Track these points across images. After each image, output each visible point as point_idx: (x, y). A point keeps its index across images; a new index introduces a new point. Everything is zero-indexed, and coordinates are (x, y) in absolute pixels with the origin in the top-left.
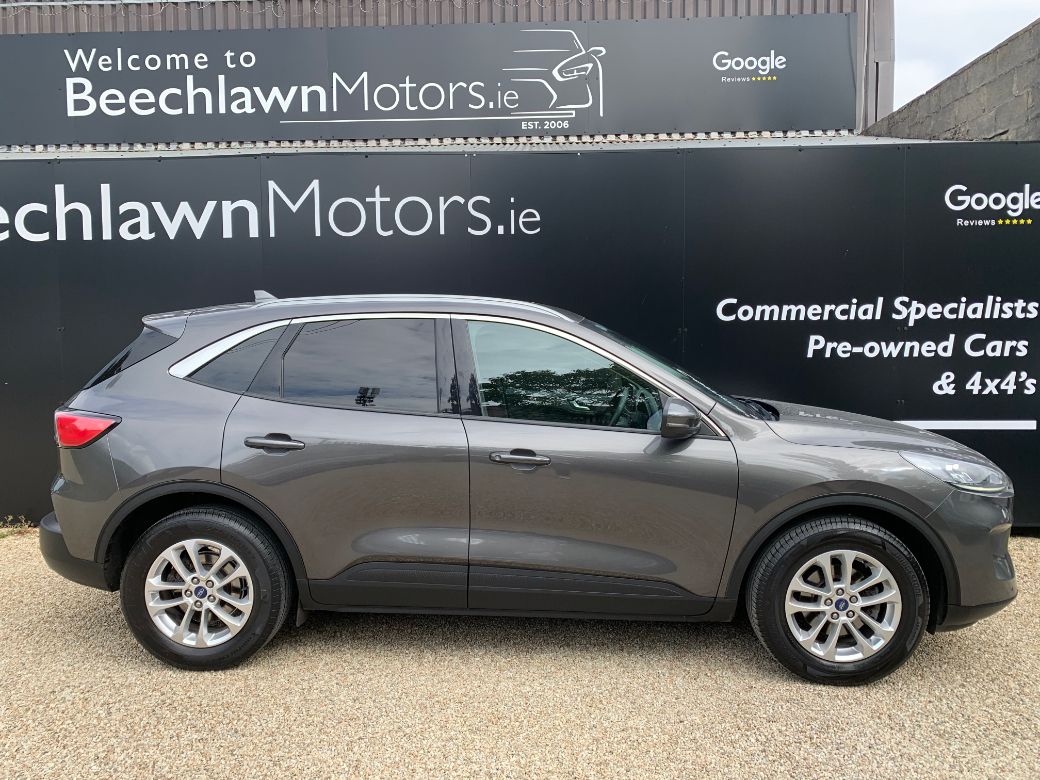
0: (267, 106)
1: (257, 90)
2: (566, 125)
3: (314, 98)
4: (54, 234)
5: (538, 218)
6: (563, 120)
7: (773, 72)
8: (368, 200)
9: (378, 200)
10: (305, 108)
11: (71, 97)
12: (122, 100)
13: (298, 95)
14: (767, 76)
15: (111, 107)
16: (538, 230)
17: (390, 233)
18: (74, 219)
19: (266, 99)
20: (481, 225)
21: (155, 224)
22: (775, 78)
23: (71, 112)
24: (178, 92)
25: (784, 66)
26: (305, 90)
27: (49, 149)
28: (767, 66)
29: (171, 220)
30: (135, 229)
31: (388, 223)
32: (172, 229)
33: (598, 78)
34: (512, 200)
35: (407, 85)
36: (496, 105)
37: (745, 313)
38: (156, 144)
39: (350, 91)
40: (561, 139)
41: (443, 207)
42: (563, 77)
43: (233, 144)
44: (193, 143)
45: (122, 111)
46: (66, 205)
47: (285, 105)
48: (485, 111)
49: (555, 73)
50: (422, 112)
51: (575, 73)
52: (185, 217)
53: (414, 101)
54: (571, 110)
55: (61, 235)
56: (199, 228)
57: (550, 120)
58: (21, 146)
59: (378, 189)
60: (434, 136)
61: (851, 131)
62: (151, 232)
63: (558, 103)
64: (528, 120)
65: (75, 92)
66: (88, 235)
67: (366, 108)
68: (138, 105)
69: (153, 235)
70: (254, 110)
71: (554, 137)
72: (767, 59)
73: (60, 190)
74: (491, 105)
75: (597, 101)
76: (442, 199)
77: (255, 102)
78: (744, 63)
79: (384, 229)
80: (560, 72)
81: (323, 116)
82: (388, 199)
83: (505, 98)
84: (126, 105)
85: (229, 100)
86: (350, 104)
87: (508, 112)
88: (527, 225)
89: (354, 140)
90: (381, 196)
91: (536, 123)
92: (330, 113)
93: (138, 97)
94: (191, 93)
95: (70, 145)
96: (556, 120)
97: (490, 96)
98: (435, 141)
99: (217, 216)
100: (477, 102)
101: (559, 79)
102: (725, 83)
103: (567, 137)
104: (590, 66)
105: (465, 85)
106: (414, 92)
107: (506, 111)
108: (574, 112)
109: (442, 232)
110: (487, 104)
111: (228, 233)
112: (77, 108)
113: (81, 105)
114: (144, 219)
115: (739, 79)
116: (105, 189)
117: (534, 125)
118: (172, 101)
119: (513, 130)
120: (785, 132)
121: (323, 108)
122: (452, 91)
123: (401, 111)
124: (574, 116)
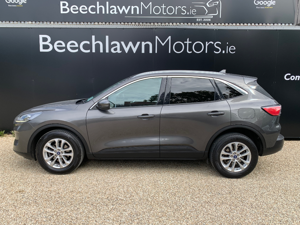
0: (121, 12)
1: (118, 7)
2: (210, 20)
3: (135, 9)
4: (91, 50)
5: (235, 49)
6: (209, 18)
7: (272, 6)
8: (185, 42)
9: (188, 42)
10: (132, 13)
11: (62, 7)
12: (77, 9)
13: (130, 9)
14: (270, 7)
15: (74, 11)
16: (235, 52)
17: (191, 52)
18: (97, 46)
19: (121, 10)
20: (218, 50)
21: (122, 48)
22: (272, 7)
23: (62, 12)
24: (94, 7)
25: (275, 4)
26: (133, 7)
27: (55, 23)
28: (270, 4)
29: (127, 47)
30: (115, 49)
31: (190, 49)
32: (127, 50)
33: (220, 6)
34: (227, 43)
35: (163, 7)
36: (189, 13)
37: (293, 78)
38: (87, 22)
39: (146, 8)
40: (208, 24)
41: (207, 45)
42: (210, 5)
43: (111, 23)
44: (98, 23)
45: (77, 12)
46: (95, 42)
47: (126, 12)
48: (186, 15)
49: (207, 4)
50: (167, 15)
51: (213, 5)
52: (130, 46)
53: (165, 12)
54: (211, 16)
55: (94, 51)
56: (135, 50)
57: (205, 18)
58: (46, 22)
59: (188, 39)
60: (171, 22)
61: (293, 24)
62: (120, 51)
63: (208, 13)
64: (199, 18)
65: (63, 6)
66: (101, 51)
67: (151, 13)
68: (82, 10)
69: (121, 52)
70: (117, 13)
71: (206, 24)
72: (270, 2)
73: (93, 37)
74: (188, 13)
75: (219, 13)
76: (207, 42)
77: (118, 10)
78: (263, 3)
79: (189, 51)
80: (209, 4)
81: (138, 15)
82: (191, 42)
83: (192, 11)
84: (79, 10)
85: (110, 9)
86: (146, 12)
87: (193, 16)
88: (231, 51)
89: (147, 23)
90: (189, 41)
91: (201, 19)
92: (140, 15)
93: (82, 8)
94: (98, 7)
95: (61, 22)
96: (207, 18)
97: (188, 11)
98: (171, 24)
99: (140, 46)
100: (184, 12)
101: (208, 6)
102: (257, 9)
103: (210, 24)
104: (218, 2)
105: (180, 7)
106: (165, 9)
107: (192, 15)
108: (212, 16)
109: (206, 52)
110: (187, 13)
111: (143, 51)
112: (63, 11)
113: (65, 10)
114: (118, 47)
115: (261, 8)
116: (107, 37)
117: (200, 20)
118: (92, 10)
119: (194, 21)
120: (274, 24)
121: (138, 13)
122: (176, 9)
123: (161, 14)
124: (212, 17)
